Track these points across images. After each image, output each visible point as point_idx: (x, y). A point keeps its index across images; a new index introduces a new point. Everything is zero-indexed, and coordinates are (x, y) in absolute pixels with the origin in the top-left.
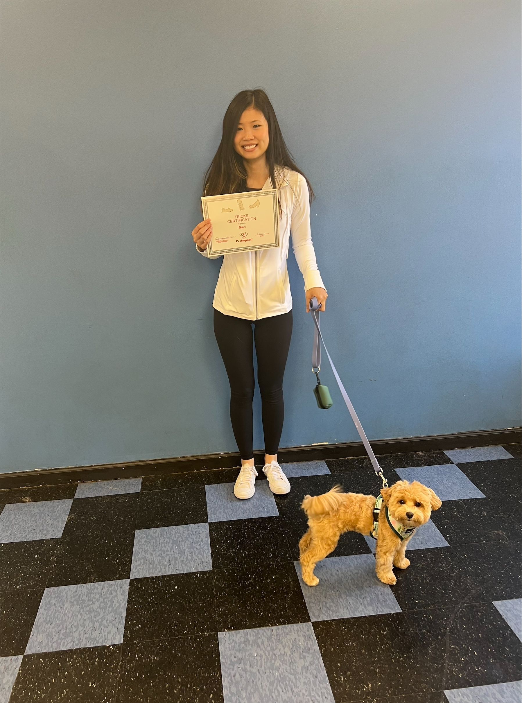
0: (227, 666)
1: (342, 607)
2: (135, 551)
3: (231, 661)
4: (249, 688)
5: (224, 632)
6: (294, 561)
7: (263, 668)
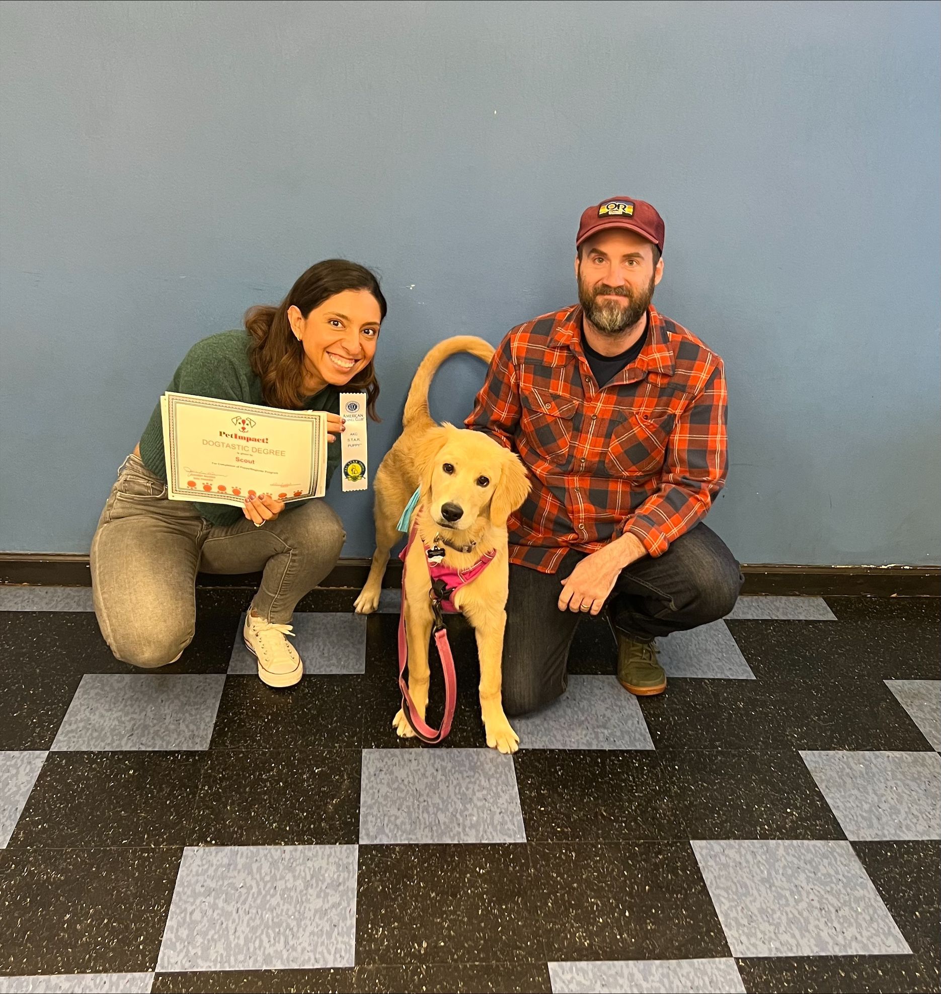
0: (184, 898)
1: (422, 826)
2: (73, 708)
3: (194, 891)
4: (212, 932)
5: (196, 848)
6: (364, 748)
7: (247, 906)
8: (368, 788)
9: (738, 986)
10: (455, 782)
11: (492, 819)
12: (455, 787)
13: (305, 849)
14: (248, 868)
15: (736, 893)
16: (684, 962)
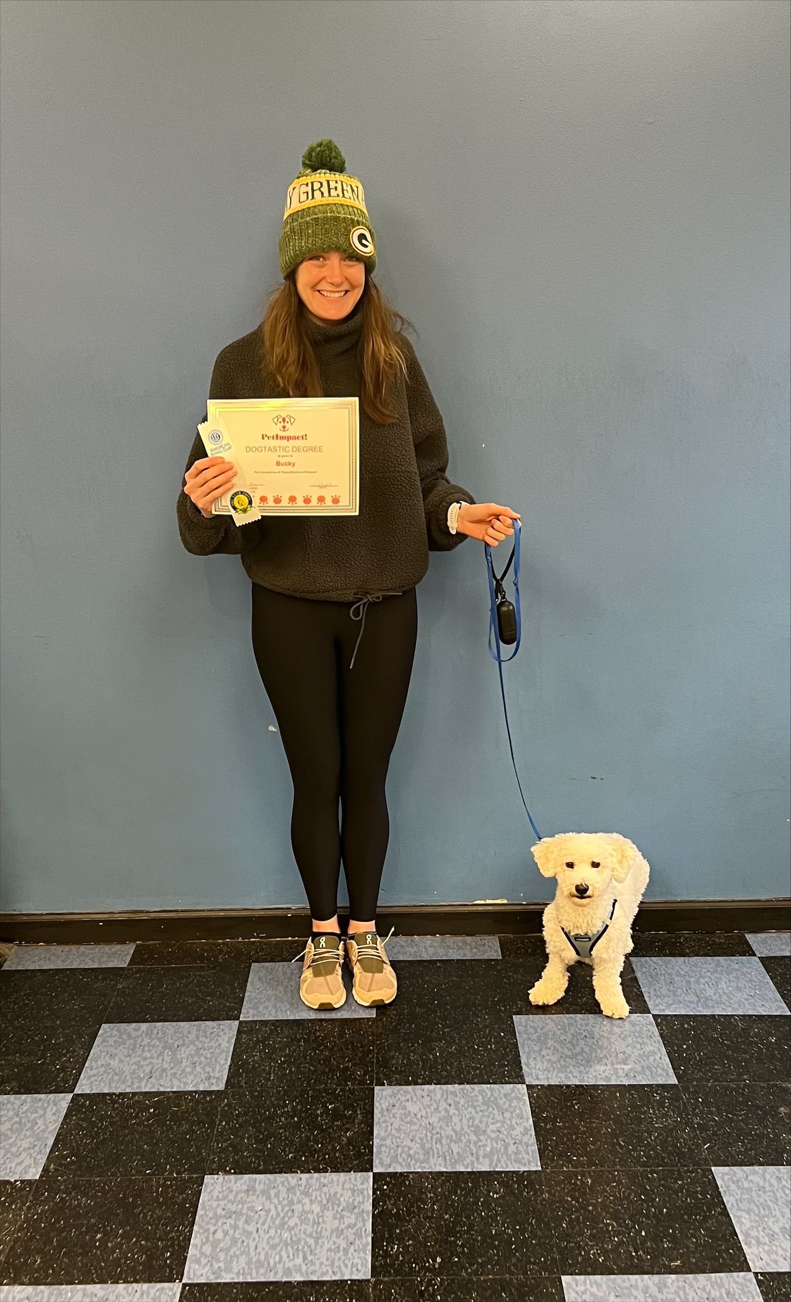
0: (207, 1219)
1: (435, 1156)
4: (234, 1249)
5: (216, 1176)
6: (376, 1086)
8: (381, 1121)
9: (756, 1297)
10: (468, 1117)
11: (506, 1148)
12: (469, 1121)
13: (320, 1177)
14: (265, 1193)
15: (758, 1215)
16: (701, 1277)
